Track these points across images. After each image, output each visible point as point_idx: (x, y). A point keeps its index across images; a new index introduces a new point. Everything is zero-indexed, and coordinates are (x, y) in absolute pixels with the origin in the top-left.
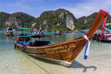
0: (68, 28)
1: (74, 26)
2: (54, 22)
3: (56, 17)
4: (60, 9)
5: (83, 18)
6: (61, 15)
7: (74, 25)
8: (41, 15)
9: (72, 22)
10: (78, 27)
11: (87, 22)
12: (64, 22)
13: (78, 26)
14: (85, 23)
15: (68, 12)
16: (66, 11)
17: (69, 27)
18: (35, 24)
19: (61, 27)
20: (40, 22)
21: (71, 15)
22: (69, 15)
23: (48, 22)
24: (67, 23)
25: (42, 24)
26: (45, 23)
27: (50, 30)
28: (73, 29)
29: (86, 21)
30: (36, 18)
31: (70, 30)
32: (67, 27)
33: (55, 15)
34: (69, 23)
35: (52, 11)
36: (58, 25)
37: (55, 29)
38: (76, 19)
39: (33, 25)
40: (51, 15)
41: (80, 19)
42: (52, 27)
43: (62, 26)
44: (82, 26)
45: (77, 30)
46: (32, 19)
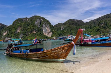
0: (45, 36)
1: (51, 33)
2: (29, 30)
3: (31, 24)
4: (35, 16)
5: (59, 25)
6: (37, 22)
7: (51, 31)
8: (14, 22)
9: (48, 29)
10: (56, 34)
11: (64, 29)
12: (41, 29)
13: (55, 32)
14: (62, 29)
15: (44, 19)
16: (42, 18)
17: (46, 34)
18: (7, 32)
19: (37, 34)
20: (14, 31)
21: (48, 22)
22: (45, 22)
23: (23, 30)
24: (44, 31)
25: (15, 32)
26: (19, 31)
27: (25, 39)
28: (50, 36)
29: (62, 27)
30: (8, 26)
31: (47, 37)
32: (44, 34)
33: (31, 23)
34: (46, 30)
35: (27, 18)
36: (34, 32)
37: (31, 37)
38: (52, 26)
39: (4, 34)
40: (25, 22)
41: (56, 25)
42: (27, 35)
43: (39, 33)
44: (59, 32)
45: (54, 37)
46: (3, 27)
